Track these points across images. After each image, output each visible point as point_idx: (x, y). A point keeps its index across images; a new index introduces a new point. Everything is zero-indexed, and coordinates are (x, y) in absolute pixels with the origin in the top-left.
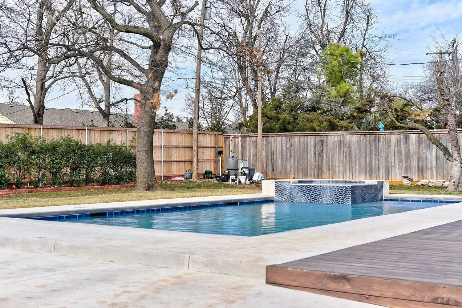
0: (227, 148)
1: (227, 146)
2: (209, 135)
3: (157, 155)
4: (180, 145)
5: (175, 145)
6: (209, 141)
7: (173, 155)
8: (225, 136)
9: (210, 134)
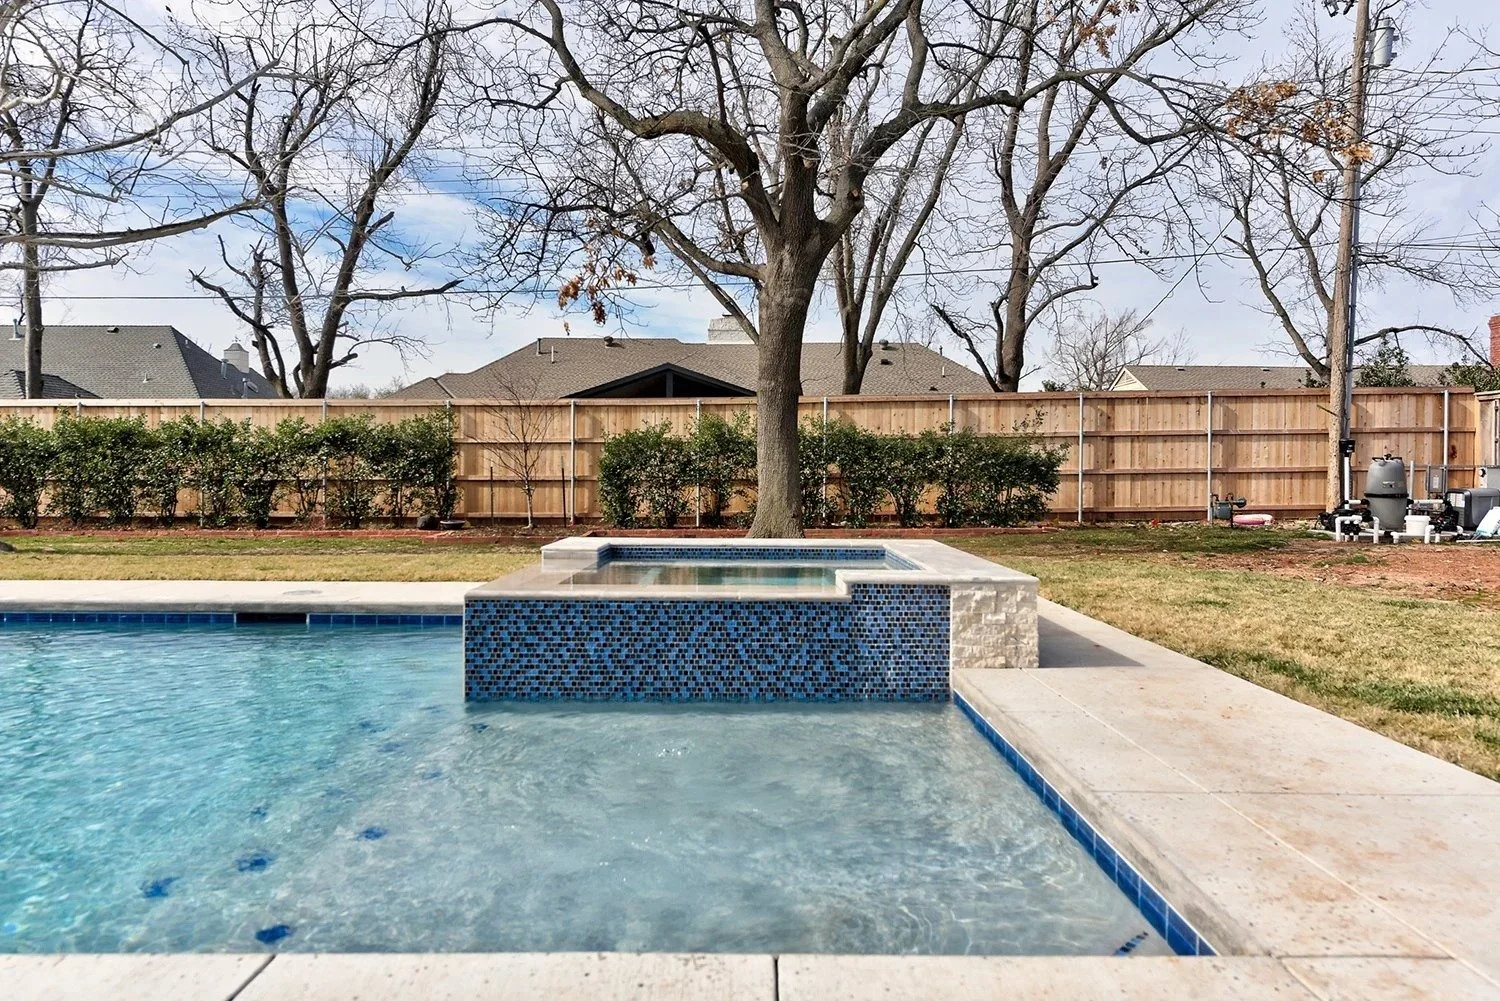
0: (1487, 433)
1: (1488, 427)
2: (1413, 400)
3: (1192, 457)
4: (1286, 429)
5: (1265, 428)
6: (1414, 414)
7: (1254, 456)
8: (1481, 398)
9: (1416, 395)
